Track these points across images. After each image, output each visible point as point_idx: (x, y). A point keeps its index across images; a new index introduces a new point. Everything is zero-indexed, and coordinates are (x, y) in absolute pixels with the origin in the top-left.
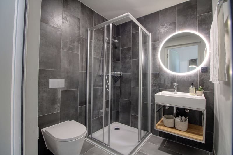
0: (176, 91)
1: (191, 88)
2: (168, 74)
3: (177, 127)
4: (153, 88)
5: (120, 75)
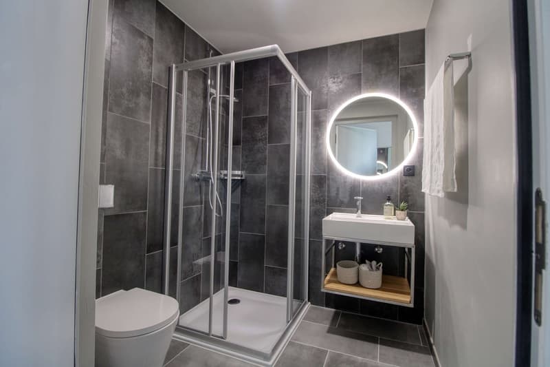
0: (359, 211)
1: (387, 205)
2: (345, 178)
3: (363, 282)
4: (313, 206)
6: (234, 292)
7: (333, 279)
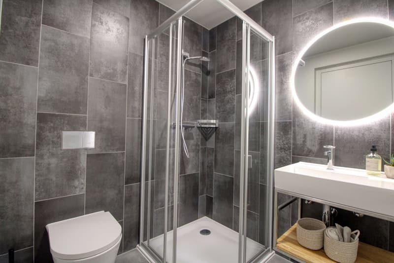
0: (331, 161)
2: (314, 124)
3: (328, 250)
4: (278, 153)
5: (214, 126)
6: (205, 222)
7: (292, 237)
